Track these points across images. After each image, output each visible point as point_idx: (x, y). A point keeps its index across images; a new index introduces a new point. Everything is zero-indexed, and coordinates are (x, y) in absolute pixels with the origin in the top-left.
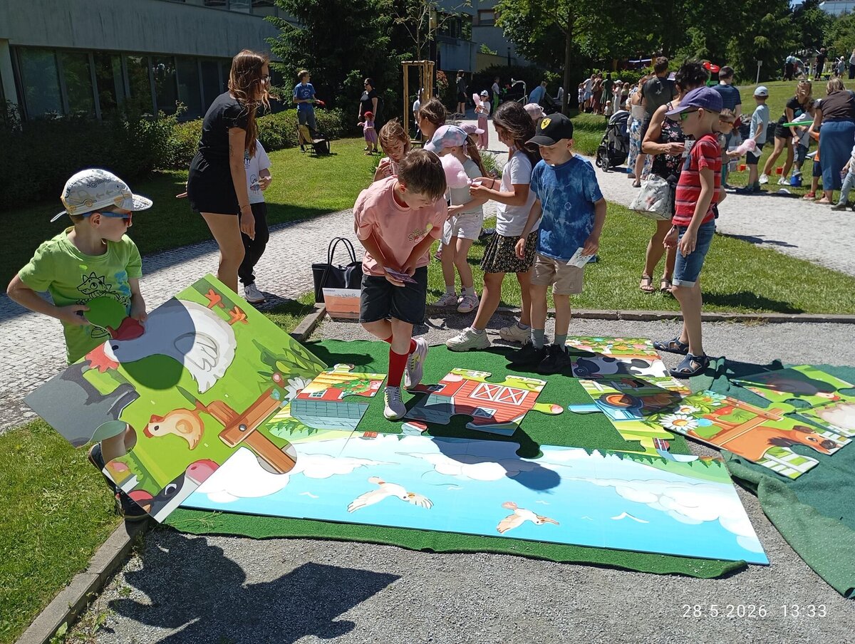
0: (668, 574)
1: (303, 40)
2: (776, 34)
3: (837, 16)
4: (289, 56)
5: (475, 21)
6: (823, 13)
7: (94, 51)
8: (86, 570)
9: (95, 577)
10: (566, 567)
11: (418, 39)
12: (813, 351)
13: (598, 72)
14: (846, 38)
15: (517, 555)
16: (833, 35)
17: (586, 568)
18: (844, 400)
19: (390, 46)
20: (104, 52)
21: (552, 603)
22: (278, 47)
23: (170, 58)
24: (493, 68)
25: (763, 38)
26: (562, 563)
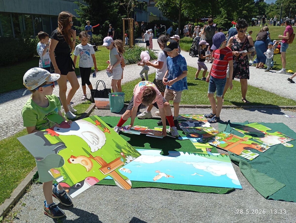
0: (209, 193)
1: (88, 10)
2: (250, 10)
3: (270, 5)
4: (83, 16)
5: (148, 4)
6: (265, 3)
7: (12, 13)
8: (9, 198)
9: (13, 200)
10: (176, 191)
11: (128, 11)
12: (258, 118)
13: (190, 23)
14: (273, 12)
15: (160, 188)
16: (268, 11)
17: (182, 192)
18: (268, 134)
19: (118, 13)
20: (16, 14)
21: (171, 204)
22: (79, 12)
23: (40, 16)
24: (154, 21)
25: (245, 12)
26: (175, 190)
